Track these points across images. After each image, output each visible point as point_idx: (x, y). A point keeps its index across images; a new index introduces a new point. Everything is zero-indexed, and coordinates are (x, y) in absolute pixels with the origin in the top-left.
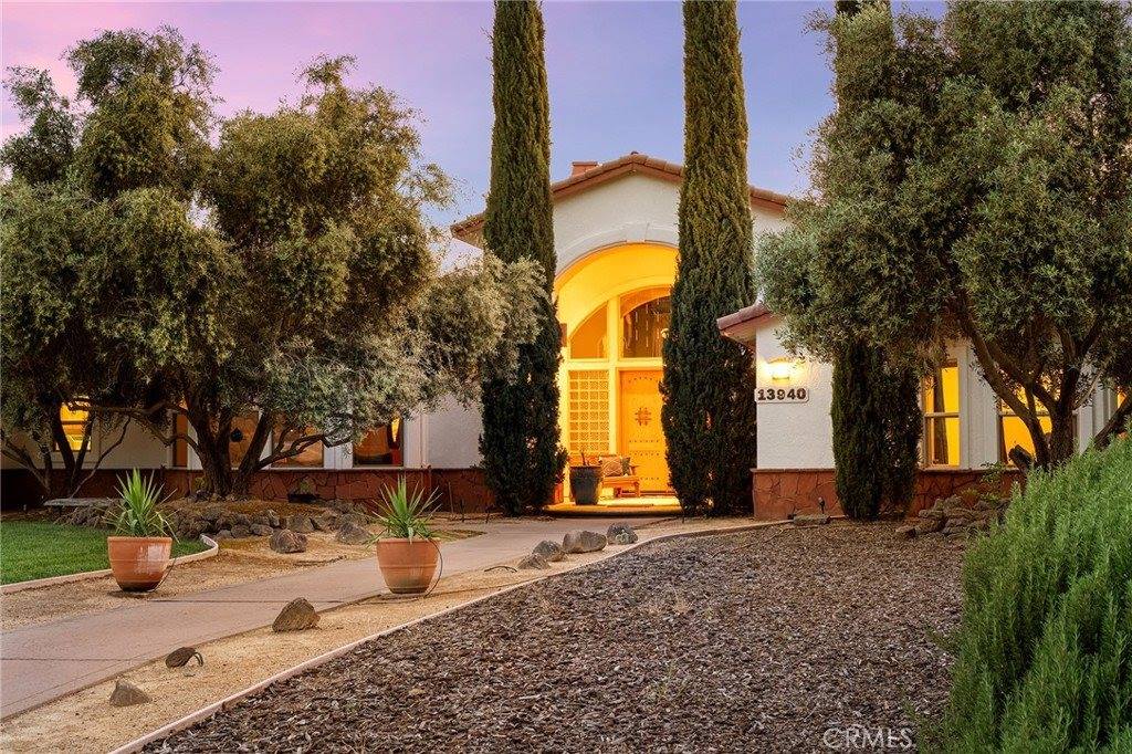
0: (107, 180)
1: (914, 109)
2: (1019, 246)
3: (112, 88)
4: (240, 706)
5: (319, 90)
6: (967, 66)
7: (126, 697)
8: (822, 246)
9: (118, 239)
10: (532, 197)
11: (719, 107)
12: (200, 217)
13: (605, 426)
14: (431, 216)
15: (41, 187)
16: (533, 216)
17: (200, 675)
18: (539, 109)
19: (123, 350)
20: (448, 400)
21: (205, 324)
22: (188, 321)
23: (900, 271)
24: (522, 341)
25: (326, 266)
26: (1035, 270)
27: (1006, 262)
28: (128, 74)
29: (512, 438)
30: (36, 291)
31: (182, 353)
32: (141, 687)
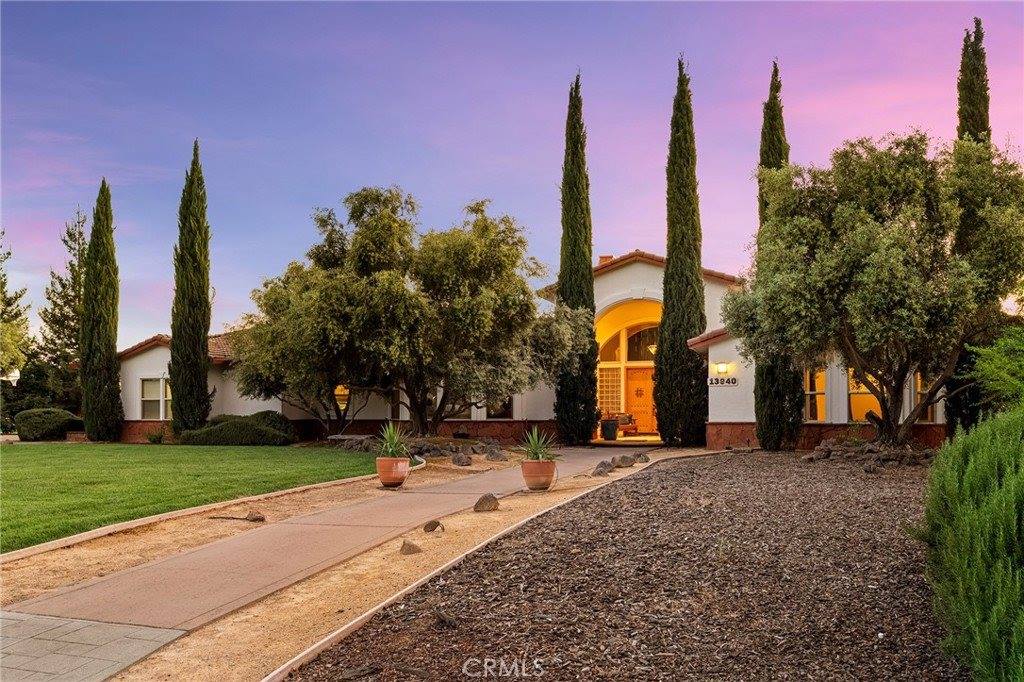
0: (365, 267)
1: (817, 222)
2: (885, 298)
3: (366, 218)
4: (475, 557)
5: (473, 217)
6: (845, 196)
7: (409, 549)
8: (765, 299)
9: (371, 298)
10: (583, 274)
11: (686, 224)
12: (411, 286)
13: (618, 398)
14: (534, 285)
15: (331, 271)
16: (583, 285)
17: (444, 537)
18: (587, 227)
19: (375, 357)
20: (541, 384)
21: (418, 343)
22: (409, 342)
23: (812, 313)
24: (580, 352)
25: (481, 312)
26: (895, 312)
27: (877, 308)
28: (374, 210)
29: (572, 404)
30: (330, 326)
31: (406, 359)
32: (414, 542)
